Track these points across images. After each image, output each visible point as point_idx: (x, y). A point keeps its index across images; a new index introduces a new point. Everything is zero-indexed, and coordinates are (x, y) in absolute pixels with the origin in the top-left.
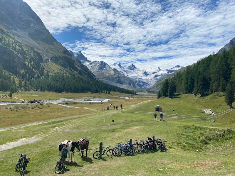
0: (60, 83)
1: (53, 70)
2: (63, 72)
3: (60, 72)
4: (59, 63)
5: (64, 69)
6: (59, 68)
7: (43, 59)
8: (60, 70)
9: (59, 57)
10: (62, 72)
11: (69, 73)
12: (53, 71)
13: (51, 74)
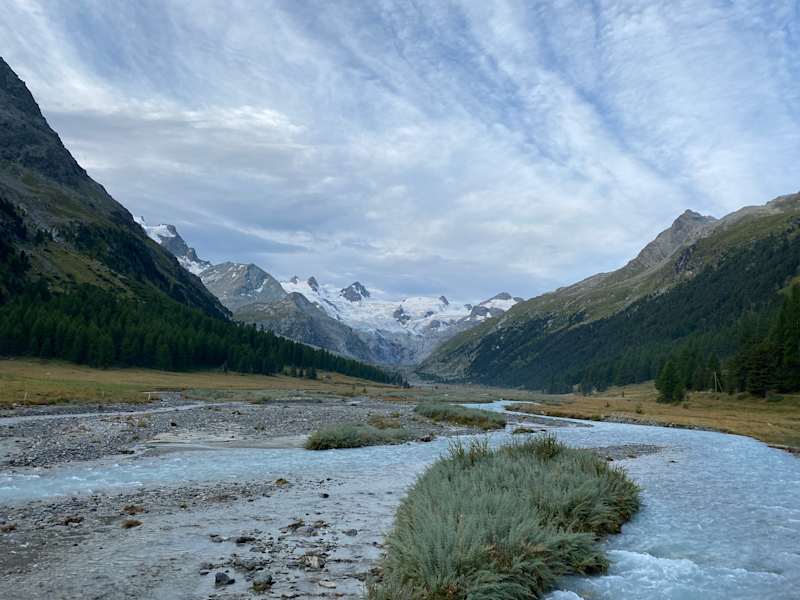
0: (100, 326)
1: (69, 276)
2: (110, 285)
3: (96, 284)
4: (95, 253)
5: (115, 276)
6: (95, 268)
7: (25, 228)
8: (100, 276)
9: (98, 228)
10: (105, 287)
11: (136, 292)
12: (67, 279)
13: (60, 290)
